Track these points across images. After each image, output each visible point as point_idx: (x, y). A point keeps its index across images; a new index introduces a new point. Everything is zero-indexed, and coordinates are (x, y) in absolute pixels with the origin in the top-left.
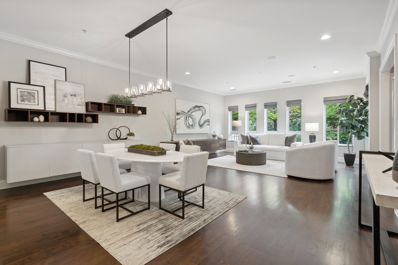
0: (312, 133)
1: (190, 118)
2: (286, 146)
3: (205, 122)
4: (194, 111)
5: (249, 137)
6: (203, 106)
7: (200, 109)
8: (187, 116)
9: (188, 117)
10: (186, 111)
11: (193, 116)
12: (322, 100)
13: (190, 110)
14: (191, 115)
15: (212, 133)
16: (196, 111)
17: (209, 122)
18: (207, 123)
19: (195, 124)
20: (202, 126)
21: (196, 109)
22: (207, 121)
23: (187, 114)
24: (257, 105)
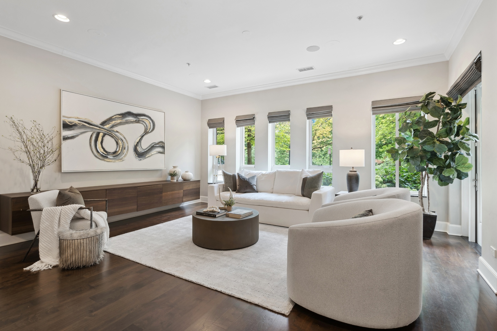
0: (351, 170)
1: (107, 138)
2: (303, 196)
3: (152, 147)
4: (120, 123)
5: (237, 178)
6: (147, 114)
7: (139, 121)
8: (98, 134)
9: (101, 134)
10: (98, 122)
11: (117, 134)
12: (370, 107)
13: (110, 119)
14: (113, 131)
15: (171, 169)
16: (127, 122)
17: (163, 147)
18: (160, 150)
19: (125, 151)
20: (145, 155)
21: (126, 119)
22: (158, 145)
23: (98, 128)
24: (256, 116)
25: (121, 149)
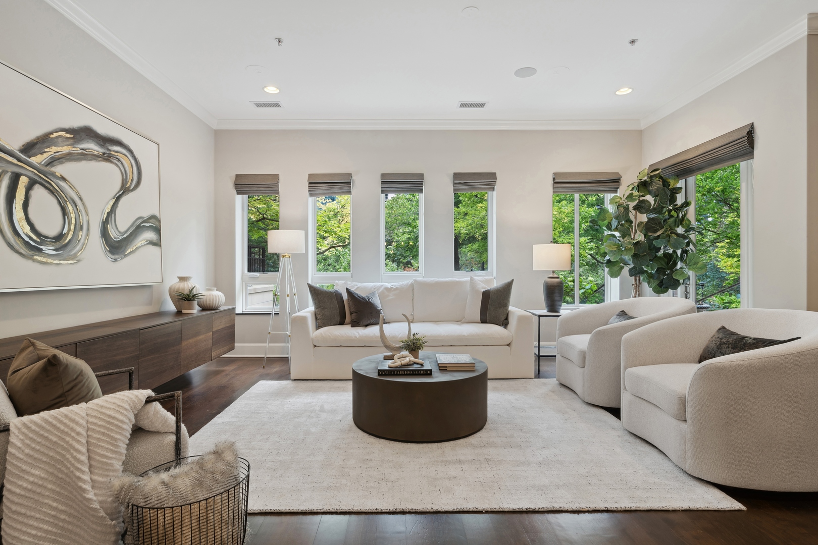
1: (39, 192)
2: (483, 321)
3: (138, 229)
4: (69, 154)
5: (345, 296)
6: (125, 141)
7: (110, 156)
8: (15, 178)
9: (23, 181)
11: (62, 183)
12: (549, 181)
13: (46, 140)
14: (53, 174)
15: (172, 281)
16: (85, 156)
17: (158, 230)
18: (150, 235)
19: (82, 235)
20: (123, 248)
21: (82, 146)
22: (148, 225)
23: (15, 161)
24: (354, 178)
25: (72, 227)
